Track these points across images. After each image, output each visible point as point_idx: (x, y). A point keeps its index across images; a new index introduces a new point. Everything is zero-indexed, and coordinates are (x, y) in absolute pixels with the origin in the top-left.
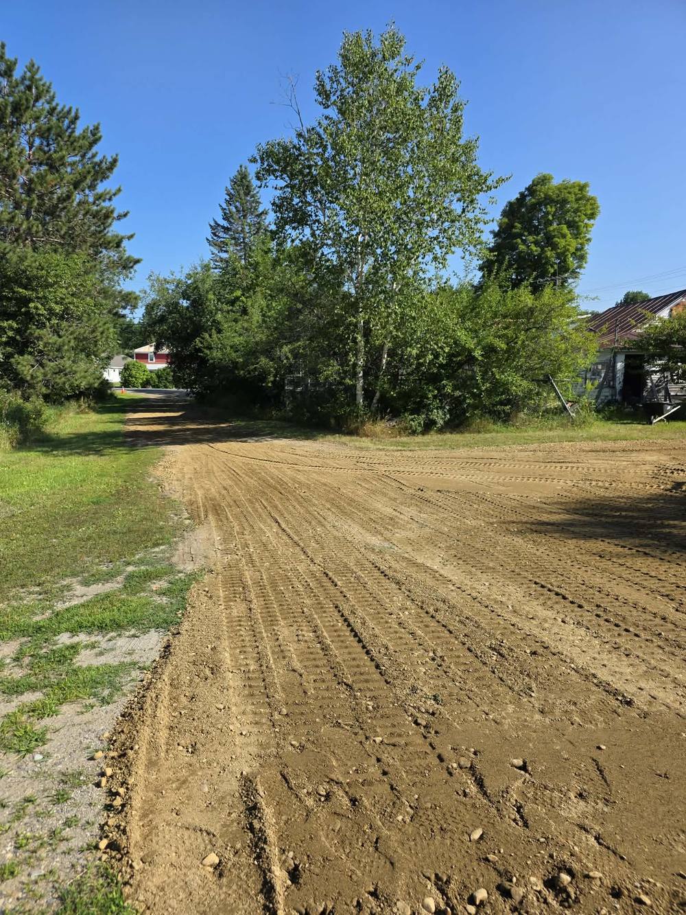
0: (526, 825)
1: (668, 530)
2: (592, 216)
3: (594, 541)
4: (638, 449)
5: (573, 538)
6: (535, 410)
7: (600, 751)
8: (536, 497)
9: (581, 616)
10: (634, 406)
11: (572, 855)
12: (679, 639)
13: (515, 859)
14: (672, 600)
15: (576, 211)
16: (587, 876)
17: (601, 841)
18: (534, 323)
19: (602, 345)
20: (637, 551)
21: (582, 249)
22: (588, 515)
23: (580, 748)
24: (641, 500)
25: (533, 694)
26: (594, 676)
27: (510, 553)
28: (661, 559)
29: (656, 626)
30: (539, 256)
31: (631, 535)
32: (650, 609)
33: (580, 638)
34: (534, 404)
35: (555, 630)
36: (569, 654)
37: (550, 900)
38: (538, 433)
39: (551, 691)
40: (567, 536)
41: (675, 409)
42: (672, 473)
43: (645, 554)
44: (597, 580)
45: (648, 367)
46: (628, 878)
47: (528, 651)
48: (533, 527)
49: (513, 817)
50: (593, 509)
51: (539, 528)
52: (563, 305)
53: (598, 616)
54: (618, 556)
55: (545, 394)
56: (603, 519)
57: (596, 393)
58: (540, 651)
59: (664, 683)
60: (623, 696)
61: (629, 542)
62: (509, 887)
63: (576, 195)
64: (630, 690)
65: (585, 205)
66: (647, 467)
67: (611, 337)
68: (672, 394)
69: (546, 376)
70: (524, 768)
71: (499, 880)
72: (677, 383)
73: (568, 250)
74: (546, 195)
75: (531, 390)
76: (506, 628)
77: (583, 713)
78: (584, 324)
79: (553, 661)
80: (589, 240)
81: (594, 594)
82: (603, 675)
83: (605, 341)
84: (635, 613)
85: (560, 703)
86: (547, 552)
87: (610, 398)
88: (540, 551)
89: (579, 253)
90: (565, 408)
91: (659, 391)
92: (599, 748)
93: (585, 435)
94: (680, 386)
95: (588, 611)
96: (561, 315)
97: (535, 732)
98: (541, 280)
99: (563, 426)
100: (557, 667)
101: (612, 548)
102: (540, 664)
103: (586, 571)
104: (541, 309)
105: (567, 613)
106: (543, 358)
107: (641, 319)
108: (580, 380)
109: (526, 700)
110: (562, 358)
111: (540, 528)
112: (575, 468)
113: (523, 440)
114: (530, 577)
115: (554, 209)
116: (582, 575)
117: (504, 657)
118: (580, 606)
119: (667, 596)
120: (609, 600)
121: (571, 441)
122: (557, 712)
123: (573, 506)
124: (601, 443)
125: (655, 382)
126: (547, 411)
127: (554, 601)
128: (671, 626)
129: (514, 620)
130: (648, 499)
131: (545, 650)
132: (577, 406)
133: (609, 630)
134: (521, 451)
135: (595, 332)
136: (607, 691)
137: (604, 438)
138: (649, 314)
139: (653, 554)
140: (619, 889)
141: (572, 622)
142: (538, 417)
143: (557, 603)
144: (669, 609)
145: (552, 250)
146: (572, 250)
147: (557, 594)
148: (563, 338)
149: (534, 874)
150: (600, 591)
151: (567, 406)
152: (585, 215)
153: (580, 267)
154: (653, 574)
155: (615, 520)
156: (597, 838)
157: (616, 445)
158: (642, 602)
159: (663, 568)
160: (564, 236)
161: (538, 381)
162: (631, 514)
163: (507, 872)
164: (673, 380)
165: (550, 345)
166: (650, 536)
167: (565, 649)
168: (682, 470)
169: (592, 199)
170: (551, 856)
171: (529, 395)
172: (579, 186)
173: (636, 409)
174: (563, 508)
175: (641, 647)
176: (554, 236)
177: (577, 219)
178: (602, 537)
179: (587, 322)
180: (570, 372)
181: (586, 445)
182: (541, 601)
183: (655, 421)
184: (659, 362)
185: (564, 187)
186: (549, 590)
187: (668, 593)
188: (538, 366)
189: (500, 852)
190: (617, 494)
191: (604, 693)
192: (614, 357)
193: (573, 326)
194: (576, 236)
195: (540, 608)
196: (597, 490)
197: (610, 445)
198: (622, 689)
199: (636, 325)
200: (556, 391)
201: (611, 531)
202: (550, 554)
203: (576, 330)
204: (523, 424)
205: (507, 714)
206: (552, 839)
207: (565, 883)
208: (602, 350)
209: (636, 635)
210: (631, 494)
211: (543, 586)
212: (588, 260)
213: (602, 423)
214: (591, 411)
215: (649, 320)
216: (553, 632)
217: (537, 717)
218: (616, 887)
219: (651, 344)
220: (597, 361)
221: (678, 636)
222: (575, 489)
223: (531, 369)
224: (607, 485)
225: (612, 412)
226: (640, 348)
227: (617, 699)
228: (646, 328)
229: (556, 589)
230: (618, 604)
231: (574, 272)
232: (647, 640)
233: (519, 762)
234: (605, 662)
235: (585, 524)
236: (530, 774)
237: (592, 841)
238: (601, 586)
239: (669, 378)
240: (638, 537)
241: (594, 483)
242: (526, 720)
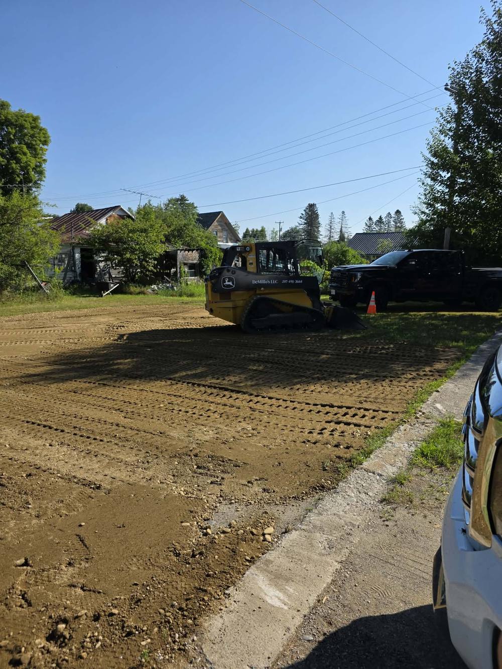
0: (30, 605)
1: (117, 367)
2: (45, 143)
3: (70, 382)
4: (95, 314)
5: (54, 383)
6: (17, 288)
7: (81, 528)
8: (23, 356)
9: (64, 438)
10: (90, 285)
11: (65, 608)
12: (127, 436)
13: (23, 634)
14: (122, 411)
15: (33, 136)
16: (77, 617)
17: (85, 588)
18: (8, 220)
19: (63, 241)
20: (99, 384)
21: (40, 166)
22: (64, 364)
23: (67, 531)
24: (99, 349)
25: (30, 506)
26: (75, 477)
27: (5, 403)
28: (114, 386)
29: (113, 431)
30: (6, 165)
31: (94, 374)
32: (109, 421)
33: (63, 453)
34: (16, 284)
35: (45, 453)
36: (56, 468)
37: (51, 649)
38: (21, 306)
39: (43, 499)
40: (49, 382)
41: (116, 286)
42: (117, 328)
43: (104, 385)
44: (74, 409)
45: (96, 258)
46: (104, 603)
47: (24, 475)
48: (23, 380)
49: (19, 604)
50: (67, 359)
51: (27, 379)
52: (29, 208)
53: (75, 434)
54: (86, 390)
55: (23, 276)
56: (75, 366)
57: (63, 276)
58: (34, 472)
59: (120, 466)
60: (95, 484)
61: (93, 379)
62: (19, 657)
63: (31, 124)
64: (98, 478)
65: (39, 133)
66: (102, 326)
67: (69, 235)
68: (113, 276)
69: (23, 262)
70: (26, 564)
71: (10, 657)
72: (116, 269)
73: (29, 165)
74: (6, 117)
75: (11, 273)
76: (5, 463)
77: (69, 507)
78: (48, 224)
79: (44, 476)
80: (45, 160)
81: (72, 420)
82: (81, 474)
83: (65, 237)
84: (99, 426)
85: (50, 505)
86: (35, 397)
87: (73, 279)
88: (30, 396)
89: (38, 169)
90: (41, 287)
91: (105, 274)
92: (80, 526)
93: (58, 307)
94: (117, 271)
95: (68, 433)
96: (29, 215)
97: (33, 533)
98: (11, 186)
99: (41, 300)
100: (48, 480)
101: (83, 385)
102: (34, 482)
103: (65, 405)
104: (12, 209)
105: (53, 439)
106: (18, 247)
107: (88, 224)
108: (50, 266)
109: (24, 512)
110: (34, 248)
111: (29, 379)
112: (52, 331)
113: (9, 313)
114: (23, 418)
115: (14, 131)
116: (62, 408)
117: (4, 486)
118: (62, 431)
119: (119, 409)
120: (83, 421)
121: (48, 311)
122: (49, 512)
123: (53, 359)
124: (70, 311)
125: (102, 268)
126: (26, 289)
127: (43, 432)
128: (121, 429)
129: (11, 455)
130: (104, 348)
131: (37, 470)
132: (49, 285)
133: (83, 442)
134: (9, 321)
135: (57, 230)
136: (84, 485)
137: (71, 308)
138: (93, 221)
139: (109, 384)
140: (98, 614)
141: (57, 444)
142: (20, 294)
143: (45, 433)
144: (119, 418)
145: (16, 164)
146: (33, 165)
147: (45, 426)
148: (33, 233)
149: (38, 637)
150: (75, 417)
151: (42, 285)
152: (40, 141)
153: (40, 180)
154: (109, 397)
155: (84, 365)
156: (82, 588)
157: (81, 312)
158: (104, 417)
159: (115, 392)
160: (25, 154)
161: (17, 266)
162: (93, 359)
163: (16, 647)
164: (113, 267)
165: (23, 238)
166: (106, 372)
167: (53, 465)
168: (123, 326)
169: (44, 129)
170: (50, 617)
171: (10, 276)
172: (32, 116)
173: (92, 286)
174: (45, 361)
175: (104, 447)
176: (17, 152)
177: (34, 143)
178: (75, 378)
179: (49, 222)
180: (41, 259)
181: (58, 314)
182: (33, 435)
183: (104, 295)
184: (103, 255)
185: (20, 115)
186: (39, 425)
187: (119, 408)
188: (15, 254)
189: (9, 636)
190: (83, 347)
191: (82, 487)
192: (73, 249)
193: (39, 225)
194: (35, 155)
195: (32, 440)
196: (69, 346)
197: (76, 312)
198: (94, 480)
199: (85, 228)
200: (32, 274)
201: (81, 373)
202: (37, 397)
203: (43, 228)
204: (8, 299)
205: (10, 529)
206: (51, 604)
207: (62, 630)
208: (63, 244)
209: (101, 441)
210: (92, 346)
211: (33, 423)
212: (46, 175)
213: (70, 297)
214: (60, 289)
215: (94, 225)
216: (43, 455)
217: (34, 521)
218: (96, 613)
219: (96, 242)
220: (61, 252)
221: (127, 434)
222: (53, 346)
223: (8, 256)
224: (76, 341)
225: (75, 289)
226: (88, 244)
227: (91, 488)
228: (92, 231)
229: (44, 423)
230: (88, 422)
231: (36, 183)
232: (108, 442)
233: (21, 561)
234: (82, 465)
235: (63, 371)
236: (31, 566)
237: (79, 591)
238: (76, 413)
239: (110, 265)
240: (99, 374)
241: (67, 341)
242: (25, 528)
